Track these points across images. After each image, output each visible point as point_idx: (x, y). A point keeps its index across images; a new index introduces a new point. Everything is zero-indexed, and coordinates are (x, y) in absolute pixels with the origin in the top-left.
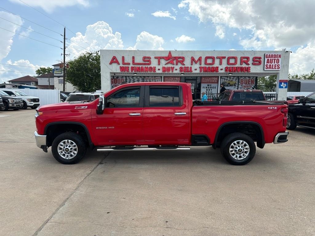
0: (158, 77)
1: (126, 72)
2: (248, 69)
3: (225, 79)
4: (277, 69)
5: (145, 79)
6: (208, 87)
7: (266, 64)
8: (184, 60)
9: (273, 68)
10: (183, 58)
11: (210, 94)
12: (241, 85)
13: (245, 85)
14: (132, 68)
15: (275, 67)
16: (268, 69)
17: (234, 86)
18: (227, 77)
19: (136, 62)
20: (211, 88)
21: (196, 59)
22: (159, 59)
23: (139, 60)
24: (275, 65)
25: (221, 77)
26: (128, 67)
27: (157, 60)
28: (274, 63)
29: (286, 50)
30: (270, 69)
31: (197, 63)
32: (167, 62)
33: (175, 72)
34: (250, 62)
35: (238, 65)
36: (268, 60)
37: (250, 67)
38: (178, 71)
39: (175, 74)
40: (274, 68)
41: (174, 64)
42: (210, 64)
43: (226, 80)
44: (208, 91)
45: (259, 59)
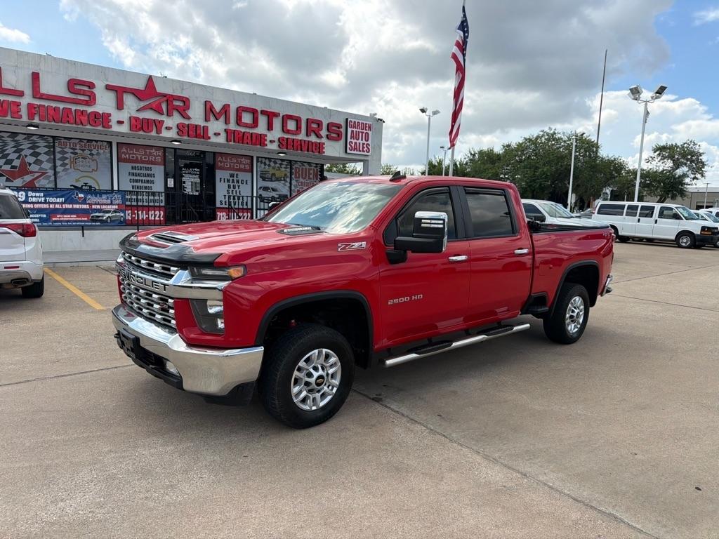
0: (99, 143)
1: (9, 118)
2: (319, 148)
3: (265, 164)
4: (366, 153)
5: (57, 144)
6: (231, 179)
7: (349, 140)
8: (188, 108)
9: (360, 151)
10: (186, 102)
11: (236, 198)
12: (296, 181)
13: (303, 181)
14: (30, 106)
15: (363, 148)
16: (352, 152)
17: (283, 182)
18: (270, 159)
19: (45, 88)
20: (238, 182)
21: (218, 107)
22: (119, 92)
23: (54, 85)
24: (363, 144)
25: (258, 158)
26: (18, 104)
27: (111, 96)
28: (362, 140)
29: (378, 117)
30: (355, 152)
31: (220, 120)
32: (142, 104)
33: (165, 134)
34: (324, 132)
35: (302, 136)
36: (352, 131)
37: (324, 144)
38: (172, 134)
39: (165, 139)
40: (361, 149)
41: (162, 114)
42: (246, 125)
43: (267, 167)
44: (232, 188)
45: (339, 128)
